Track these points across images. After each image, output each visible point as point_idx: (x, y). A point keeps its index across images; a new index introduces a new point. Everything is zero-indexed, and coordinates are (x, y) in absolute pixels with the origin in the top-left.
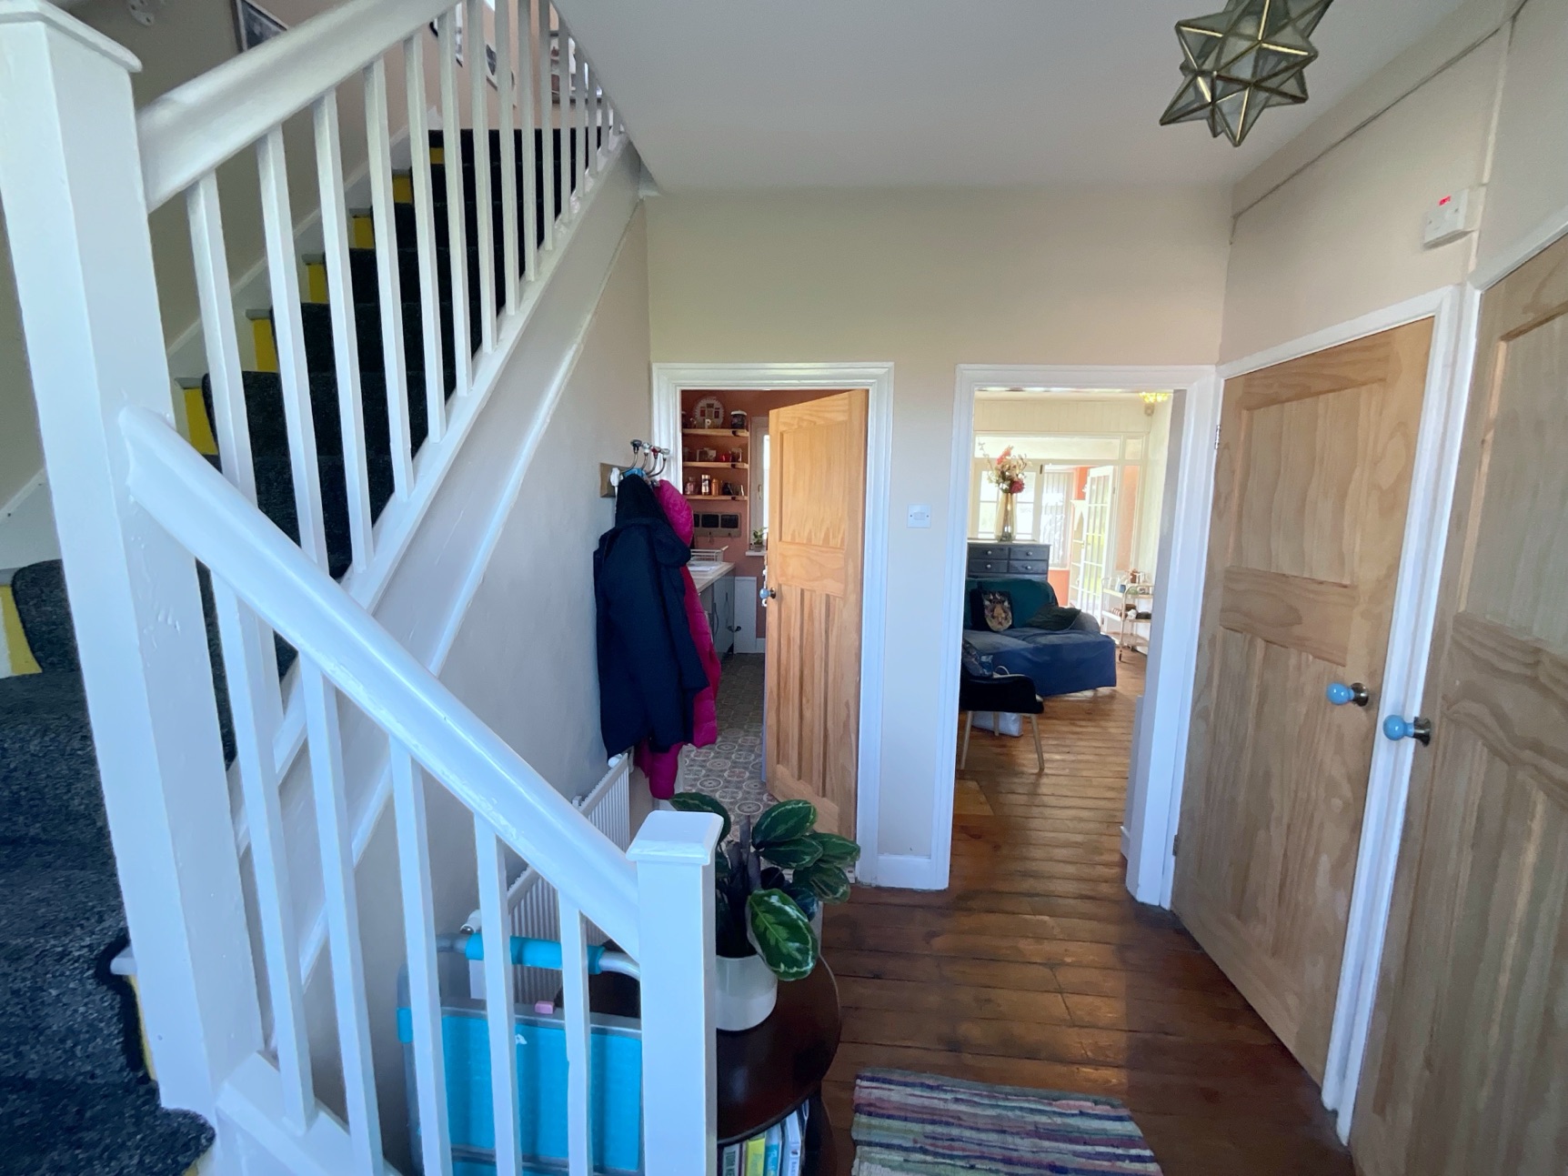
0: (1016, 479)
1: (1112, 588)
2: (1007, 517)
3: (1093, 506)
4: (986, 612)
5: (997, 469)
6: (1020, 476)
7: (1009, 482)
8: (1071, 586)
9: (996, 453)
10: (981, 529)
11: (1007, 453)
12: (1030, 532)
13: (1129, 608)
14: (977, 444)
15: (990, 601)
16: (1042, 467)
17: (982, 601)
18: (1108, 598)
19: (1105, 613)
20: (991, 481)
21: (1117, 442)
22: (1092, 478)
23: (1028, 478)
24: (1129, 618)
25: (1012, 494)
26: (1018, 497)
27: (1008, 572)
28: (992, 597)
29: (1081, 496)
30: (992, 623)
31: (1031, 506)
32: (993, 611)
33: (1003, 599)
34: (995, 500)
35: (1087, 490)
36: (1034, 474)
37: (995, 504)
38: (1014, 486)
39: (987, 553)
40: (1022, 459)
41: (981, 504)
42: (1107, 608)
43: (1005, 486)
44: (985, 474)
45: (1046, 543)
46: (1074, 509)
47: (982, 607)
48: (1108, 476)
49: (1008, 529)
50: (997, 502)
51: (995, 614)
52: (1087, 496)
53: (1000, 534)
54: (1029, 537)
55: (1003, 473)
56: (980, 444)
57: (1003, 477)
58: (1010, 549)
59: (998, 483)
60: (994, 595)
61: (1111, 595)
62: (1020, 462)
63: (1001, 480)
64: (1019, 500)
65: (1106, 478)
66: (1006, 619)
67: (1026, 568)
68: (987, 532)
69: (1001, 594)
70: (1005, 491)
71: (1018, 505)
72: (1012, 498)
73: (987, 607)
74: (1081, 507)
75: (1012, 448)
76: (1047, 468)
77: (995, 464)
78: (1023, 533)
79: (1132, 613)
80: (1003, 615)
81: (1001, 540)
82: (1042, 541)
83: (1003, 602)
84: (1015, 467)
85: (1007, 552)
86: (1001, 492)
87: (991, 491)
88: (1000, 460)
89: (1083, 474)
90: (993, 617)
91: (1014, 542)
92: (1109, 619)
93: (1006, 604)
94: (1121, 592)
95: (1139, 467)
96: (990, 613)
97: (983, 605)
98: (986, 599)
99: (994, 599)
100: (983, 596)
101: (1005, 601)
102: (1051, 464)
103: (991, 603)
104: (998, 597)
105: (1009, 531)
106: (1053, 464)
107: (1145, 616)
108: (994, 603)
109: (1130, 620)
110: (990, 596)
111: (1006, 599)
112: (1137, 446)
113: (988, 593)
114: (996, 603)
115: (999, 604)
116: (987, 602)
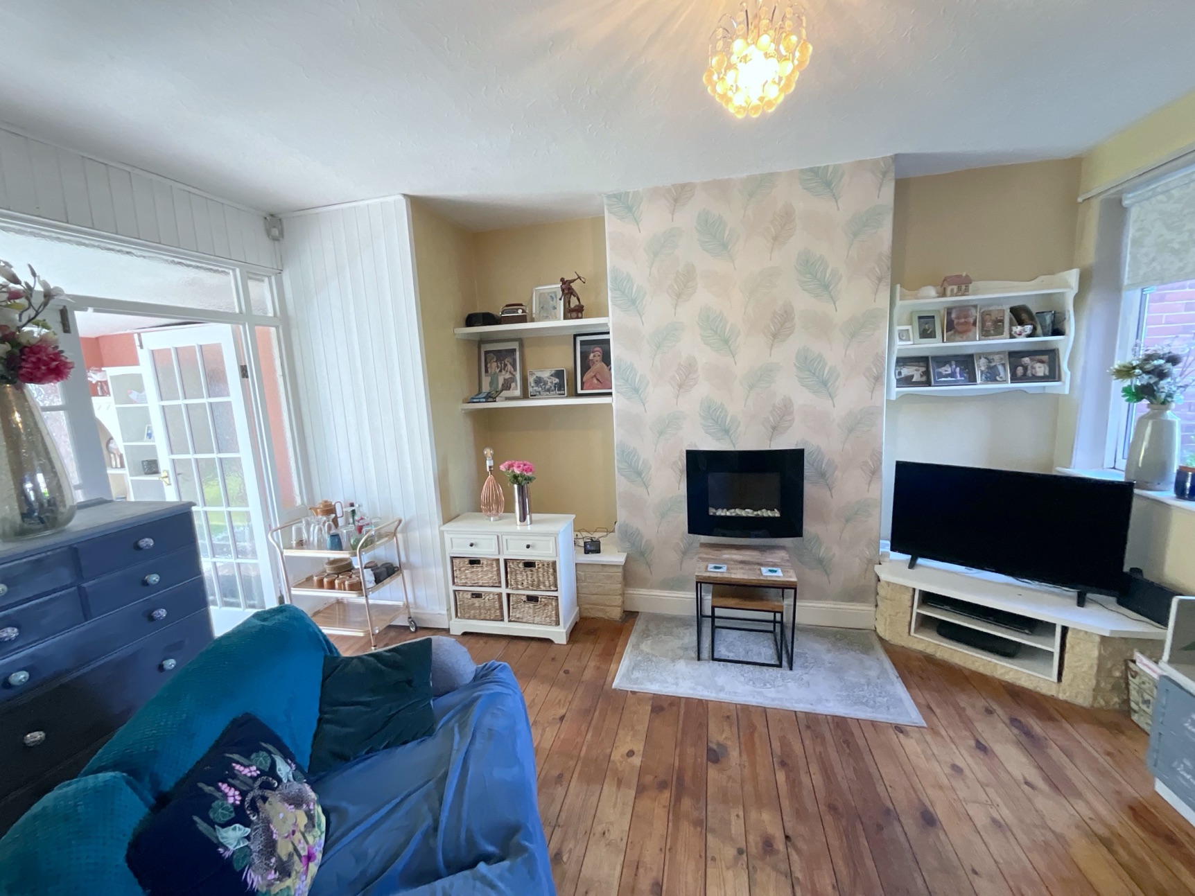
0: (26, 339)
4: (254, 877)
15: (240, 816)
17: (214, 846)
21: (230, 280)
24: (366, 586)
25: (19, 386)
27: (86, 617)
28: (234, 796)
32: (270, 847)
33: (261, 758)
38: (31, 363)
51: (283, 849)
58: (73, 553)
60: (229, 776)
66: (311, 822)
67: (144, 582)
69: (241, 745)
73: (244, 853)
79: (368, 576)
80: (299, 819)
81: (20, 532)
83: (272, 773)
90: (284, 869)
91: (76, 524)
93: (283, 769)
94: (334, 548)
95: (273, 330)
96: (268, 868)
97: (229, 862)
98: (224, 826)
99: (243, 794)
100: (202, 826)
101: (273, 765)
102: (90, 310)
103: (247, 823)
104: (246, 771)
105: (44, 489)
106: (96, 311)
107: (384, 573)
108: (256, 810)
109: (373, 589)
110: (225, 796)
111: (270, 753)
112: (262, 292)
113: (208, 789)
114: (259, 803)
115: (268, 793)
116: (232, 838)
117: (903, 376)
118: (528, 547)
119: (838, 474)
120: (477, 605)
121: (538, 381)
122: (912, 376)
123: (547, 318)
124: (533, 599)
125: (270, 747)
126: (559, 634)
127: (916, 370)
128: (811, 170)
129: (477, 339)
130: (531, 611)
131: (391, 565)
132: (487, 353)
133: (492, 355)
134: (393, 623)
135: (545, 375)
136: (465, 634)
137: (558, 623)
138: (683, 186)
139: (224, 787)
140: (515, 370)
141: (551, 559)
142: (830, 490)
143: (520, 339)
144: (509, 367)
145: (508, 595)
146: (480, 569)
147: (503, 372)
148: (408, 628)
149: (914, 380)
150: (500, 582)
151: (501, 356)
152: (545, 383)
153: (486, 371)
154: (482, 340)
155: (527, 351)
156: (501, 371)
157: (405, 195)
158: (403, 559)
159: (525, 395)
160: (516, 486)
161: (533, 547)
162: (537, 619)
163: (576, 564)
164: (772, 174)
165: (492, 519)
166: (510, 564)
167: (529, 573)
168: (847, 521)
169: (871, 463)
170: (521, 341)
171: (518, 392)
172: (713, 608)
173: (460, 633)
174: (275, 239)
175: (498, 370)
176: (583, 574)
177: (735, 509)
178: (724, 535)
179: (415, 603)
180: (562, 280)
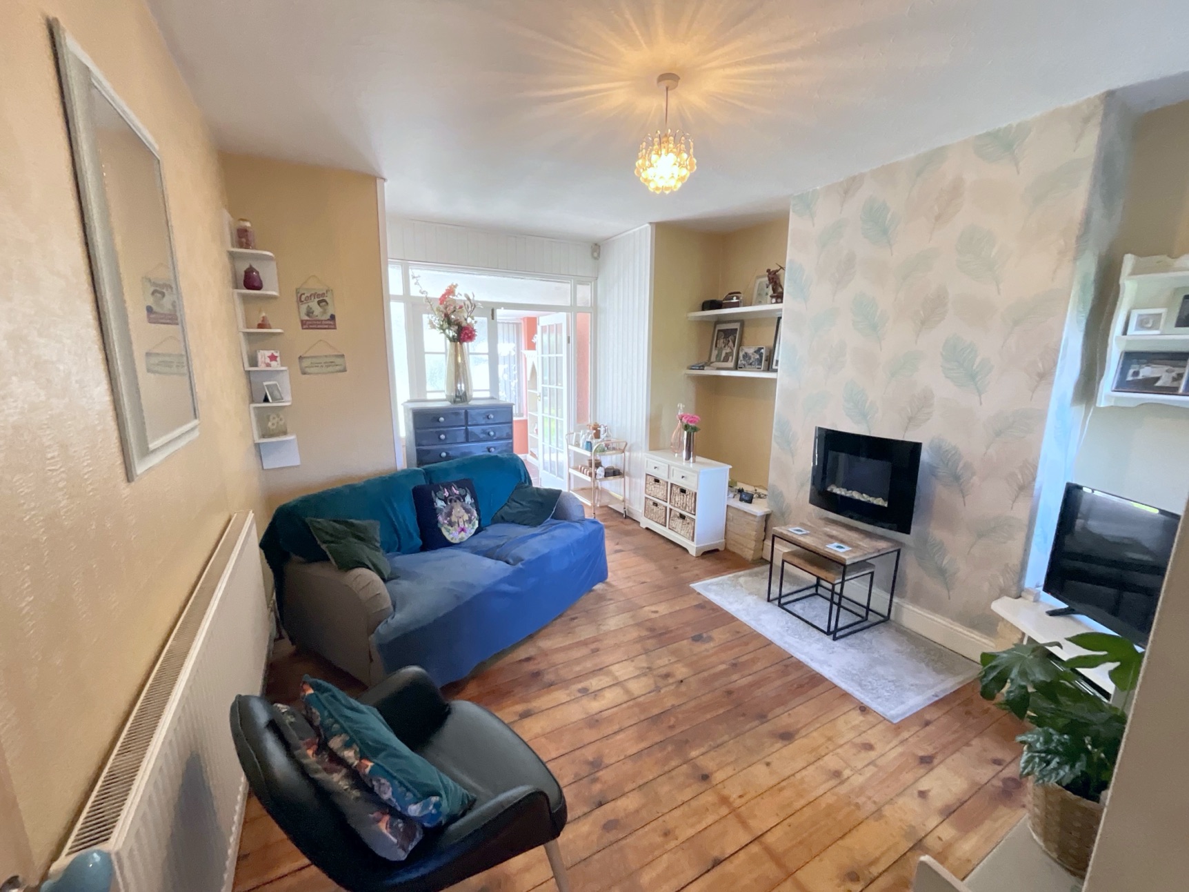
0: (464, 324)
1: (577, 445)
2: (459, 372)
3: (546, 356)
4: (440, 518)
5: (438, 310)
6: (469, 320)
7: (457, 327)
8: (529, 434)
9: (437, 293)
10: (429, 388)
11: (450, 291)
12: (488, 388)
13: (598, 465)
14: (411, 278)
15: (445, 500)
16: (493, 311)
17: (433, 502)
18: (572, 455)
19: (572, 471)
20: (433, 327)
21: (567, 287)
22: (542, 327)
23: (479, 324)
24: (598, 477)
25: (461, 343)
26: (469, 346)
27: (467, 441)
28: (447, 494)
29: (531, 346)
30: (451, 535)
31: (486, 357)
32: (449, 514)
33: (462, 492)
34: (444, 351)
35: (537, 339)
36: (485, 319)
37: (444, 355)
38: (463, 334)
39: (438, 421)
40: (469, 299)
41: (426, 356)
42: (572, 465)
43: (451, 333)
44: (426, 318)
45: (508, 401)
46: (526, 359)
47: (434, 512)
48: (561, 324)
49: (461, 387)
50: (445, 353)
51: (454, 519)
52: (538, 346)
53: (453, 394)
54: (487, 395)
55: (447, 316)
56: (414, 277)
57: (448, 321)
58: (466, 413)
59: (441, 328)
60: (449, 489)
61: (575, 452)
62: (468, 303)
63: (446, 325)
64: (471, 351)
65: (558, 327)
66: (470, 521)
67: (489, 434)
68: (437, 394)
69: (460, 485)
70: (453, 340)
71: (470, 356)
72: (462, 348)
73: (441, 510)
74: (532, 357)
75: (455, 286)
76: (500, 313)
77: (437, 304)
78: (480, 389)
79: (600, 471)
80: (466, 517)
81: (455, 402)
82: (504, 397)
83: (464, 497)
84: (461, 307)
85: (463, 417)
86: (448, 341)
87: (436, 341)
88: (443, 299)
89: (532, 324)
90: (451, 524)
91: (472, 403)
92: (575, 476)
93: (468, 499)
94: (587, 449)
95: (590, 314)
96: (446, 519)
97: (435, 509)
98: (439, 499)
99: (449, 495)
100: (433, 494)
101: (466, 495)
102: (502, 308)
103: (446, 503)
104: (455, 491)
105: (463, 389)
106: (505, 309)
107: (613, 473)
108: (451, 501)
109: (600, 480)
110: (444, 493)
111: (466, 492)
112: (584, 293)
113: (441, 487)
114: (453, 501)
115: (458, 501)
116: (440, 504)
117: (1140, 377)
118: (683, 477)
119: (975, 479)
120: (655, 511)
121: (746, 356)
122: (1158, 379)
123: (760, 303)
124: (682, 517)
125: (468, 491)
126: (693, 548)
127: (1167, 371)
128: (988, 134)
129: (715, 320)
130: (681, 525)
131: (619, 470)
132: (719, 331)
133: (722, 333)
134: (610, 506)
135: (751, 351)
136: (647, 529)
137: (693, 540)
138: (854, 179)
139: (446, 490)
140: (734, 346)
141: (694, 491)
142: (964, 497)
143: (742, 320)
144: (731, 344)
145: (671, 510)
146: (658, 486)
147: (726, 348)
148: (623, 514)
149: (1159, 384)
150: (667, 499)
151: (728, 333)
152: (750, 359)
153: (716, 346)
154: (719, 320)
155: (746, 330)
156: (725, 347)
157: (651, 223)
158: (627, 469)
159: (736, 368)
160: (686, 433)
161: (686, 478)
162: (682, 533)
163: (728, 506)
164: (943, 148)
165: (676, 455)
166: (674, 488)
167: (682, 497)
168: (981, 535)
169: (1020, 477)
170: (742, 323)
171: (731, 364)
172: (783, 561)
173: (644, 527)
174: (596, 259)
175: (723, 345)
176: (732, 515)
177: (853, 490)
178: (851, 517)
179: (630, 501)
180: (768, 271)
